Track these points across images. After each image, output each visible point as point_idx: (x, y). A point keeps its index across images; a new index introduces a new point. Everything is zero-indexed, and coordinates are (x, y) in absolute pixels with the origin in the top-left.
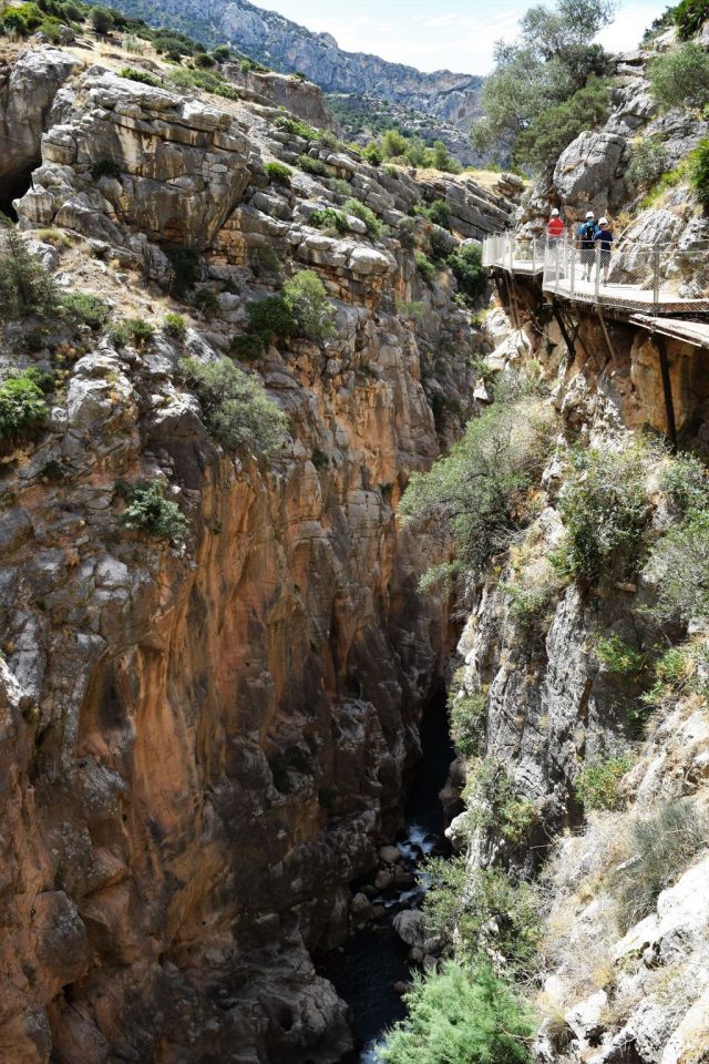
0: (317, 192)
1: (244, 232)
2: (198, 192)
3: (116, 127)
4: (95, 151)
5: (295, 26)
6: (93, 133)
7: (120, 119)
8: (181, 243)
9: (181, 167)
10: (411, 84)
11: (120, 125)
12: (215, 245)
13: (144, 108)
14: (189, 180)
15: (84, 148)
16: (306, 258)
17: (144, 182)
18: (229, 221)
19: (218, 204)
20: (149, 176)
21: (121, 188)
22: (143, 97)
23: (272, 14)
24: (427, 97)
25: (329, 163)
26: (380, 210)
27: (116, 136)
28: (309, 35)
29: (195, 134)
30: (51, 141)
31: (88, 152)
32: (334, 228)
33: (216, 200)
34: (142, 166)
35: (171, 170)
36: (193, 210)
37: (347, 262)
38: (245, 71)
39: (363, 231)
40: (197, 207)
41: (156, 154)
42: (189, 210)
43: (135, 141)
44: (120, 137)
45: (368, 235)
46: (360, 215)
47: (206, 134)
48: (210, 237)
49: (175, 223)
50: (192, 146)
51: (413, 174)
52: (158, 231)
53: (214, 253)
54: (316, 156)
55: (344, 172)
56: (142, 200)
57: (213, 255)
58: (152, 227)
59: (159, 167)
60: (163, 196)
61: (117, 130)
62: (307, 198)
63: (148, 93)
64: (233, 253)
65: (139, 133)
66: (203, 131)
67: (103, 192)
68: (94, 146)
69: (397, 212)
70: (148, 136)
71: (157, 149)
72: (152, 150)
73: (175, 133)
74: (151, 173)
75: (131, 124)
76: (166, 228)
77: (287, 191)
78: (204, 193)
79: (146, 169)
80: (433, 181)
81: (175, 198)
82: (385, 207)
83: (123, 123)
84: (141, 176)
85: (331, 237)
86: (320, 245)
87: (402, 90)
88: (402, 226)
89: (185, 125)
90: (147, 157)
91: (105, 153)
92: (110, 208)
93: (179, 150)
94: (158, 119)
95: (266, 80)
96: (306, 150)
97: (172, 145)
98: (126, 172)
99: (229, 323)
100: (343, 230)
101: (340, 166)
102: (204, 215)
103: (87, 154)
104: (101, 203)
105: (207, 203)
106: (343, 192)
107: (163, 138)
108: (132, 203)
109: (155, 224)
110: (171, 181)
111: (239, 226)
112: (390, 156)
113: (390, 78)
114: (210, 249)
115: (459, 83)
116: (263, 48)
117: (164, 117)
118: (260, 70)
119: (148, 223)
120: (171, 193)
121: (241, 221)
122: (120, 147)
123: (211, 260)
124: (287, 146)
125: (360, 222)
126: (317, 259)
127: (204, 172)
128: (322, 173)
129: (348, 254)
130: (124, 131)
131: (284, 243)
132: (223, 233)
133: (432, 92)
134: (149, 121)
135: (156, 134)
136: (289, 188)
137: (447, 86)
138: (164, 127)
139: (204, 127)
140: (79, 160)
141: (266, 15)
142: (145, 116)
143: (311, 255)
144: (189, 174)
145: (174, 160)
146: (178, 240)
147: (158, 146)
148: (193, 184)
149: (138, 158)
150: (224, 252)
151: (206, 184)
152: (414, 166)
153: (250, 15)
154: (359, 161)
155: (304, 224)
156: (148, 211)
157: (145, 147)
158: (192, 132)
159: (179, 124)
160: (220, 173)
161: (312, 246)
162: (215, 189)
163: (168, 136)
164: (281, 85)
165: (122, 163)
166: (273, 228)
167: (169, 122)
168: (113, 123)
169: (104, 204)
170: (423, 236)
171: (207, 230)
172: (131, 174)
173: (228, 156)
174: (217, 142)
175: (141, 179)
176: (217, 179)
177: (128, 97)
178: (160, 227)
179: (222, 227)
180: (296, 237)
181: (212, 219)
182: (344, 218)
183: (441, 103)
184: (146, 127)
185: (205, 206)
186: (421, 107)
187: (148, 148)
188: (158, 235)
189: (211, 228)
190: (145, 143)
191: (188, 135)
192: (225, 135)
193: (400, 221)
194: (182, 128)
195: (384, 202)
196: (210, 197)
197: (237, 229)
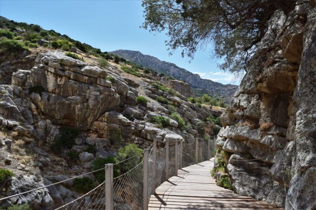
0: (159, 109)
1: (107, 123)
2: (83, 103)
3: (46, 71)
4: (34, 81)
5: (189, 72)
6: (35, 73)
7: (48, 68)
8: (73, 126)
9: (76, 91)
10: (220, 87)
11: (48, 71)
12: (91, 128)
13: (62, 65)
14: (78, 97)
15: (30, 80)
16: (144, 136)
17: (55, 97)
18: (101, 118)
19: (92, 109)
20: (59, 94)
21: (40, 98)
22: (62, 60)
23: (183, 69)
24: (225, 91)
25: (170, 100)
26: (190, 118)
27: (45, 75)
28: (192, 74)
29: (87, 78)
30: (15, 76)
31: (31, 82)
32: (161, 124)
33: (91, 107)
34: (55, 89)
35: (70, 92)
36: (79, 111)
37: (163, 140)
38: (168, 79)
39: (177, 126)
40: (81, 110)
41: (63, 85)
42: (77, 111)
43: (54, 78)
44: (47, 76)
45: (179, 128)
46: (177, 119)
47: (92, 79)
48: (89, 124)
49: (69, 116)
50: (85, 83)
51: (211, 108)
52: (60, 120)
53: (91, 131)
54: (165, 97)
55: (176, 103)
56: (51, 104)
57: (91, 133)
58: (56, 117)
59: (64, 91)
60: (63, 103)
61: (46, 73)
62: (153, 111)
63: (65, 59)
64: (101, 132)
65: (56, 75)
66: (91, 77)
67: (31, 99)
68: (34, 79)
69: (197, 120)
70: (61, 76)
71: (64, 83)
72: (62, 82)
73: (75, 76)
74: (60, 93)
75: (53, 70)
76: (63, 118)
77: (144, 108)
78: (85, 104)
79: (57, 91)
80: (218, 110)
81: (69, 105)
82: (192, 117)
83: (49, 70)
84: (55, 93)
85: (159, 128)
86: (150, 131)
87: (218, 89)
88: (199, 125)
89: (82, 74)
90: (59, 86)
91: (39, 82)
92: (33, 106)
93: (76, 84)
94: (69, 70)
95: (174, 82)
96: (162, 95)
97: (73, 81)
98: (47, 91)
99: (84, 168)
100: (165, 125)
101: (175, 101)
102: (85, 114)
103: (31, 83)
104: (28, 105)
105: (87, 108)
106: (172, 110)
107: (69, 78)
108: (45, 105)
109: (58, 117)
110: (70, 97)
111: (106, 120)
112: (205, 102)
113: (214, 86)
114: (89, 130)
115: (233, 87)
116: (180, 77)
117: (72, 69)
118: (172, 79)
119: (54, 115)
120: (67, 102)
121: (107, 118)
122: (46, 80)
123: (90, 135)
124: (153, 92)
125: (175, 122)
126: (149, 138)
127: (87, 95)
128: (166, 103)
129: (163, 136)
130: (49, 73)
131: (130, 129)
132: (96, 123)
133: (226, 89)
134: (63, 71)
135: (65, 76)
136: (146, 107)
137: (230, 88)
138: (71, 73)
139: (92, 75)
140: (26, 85)
141: (181, 69)
142: (61, 68)
143: (146, 135)
144: (79, 95)
145: (72, 88)
146: (72, 124)
147: (66, 81)
148: (80, 99)
149: (53, 86)
150: (96, 131)
151: (88, 100)
152: (212, 105)
153: (177, 69)
154: (187, 101)
155: (148, 121)
156: (54, 110)
157: (58, 81)
158: (85, 77)
159: (79, 73)
160: (95, 95)
161: (147, 131)
162: (91, 102)
163: (72, 77)
164: (178, 83)
165: (46, 87)
166: (125, 122)
167: (73, 72)
168: (45, 70)
169: (30, 105)
170: (210, 129)
171: (87, 121)
172: (50, 93)
173: (102, 88)
174: (98, 83)
175: (54, 95)
176: (93, 97)
177: (55, 59)
178: (60, 117)
179: (97, 120)
180: (141, 127)
181: (89, 116)
182: (168, 120)
183: (229, 92)
184: (60, 73)
185: (85, 110)
186: (223, 93)
187: (60, 81)
188: (60, 121)
189: (89, 120)
190: (59, 79)
191: (83, 78)
192: (102, 80)
193: (198, 123)
194: (80, 75)
195: (192, 115)
196: (88, 105)
197: (105, 122)
